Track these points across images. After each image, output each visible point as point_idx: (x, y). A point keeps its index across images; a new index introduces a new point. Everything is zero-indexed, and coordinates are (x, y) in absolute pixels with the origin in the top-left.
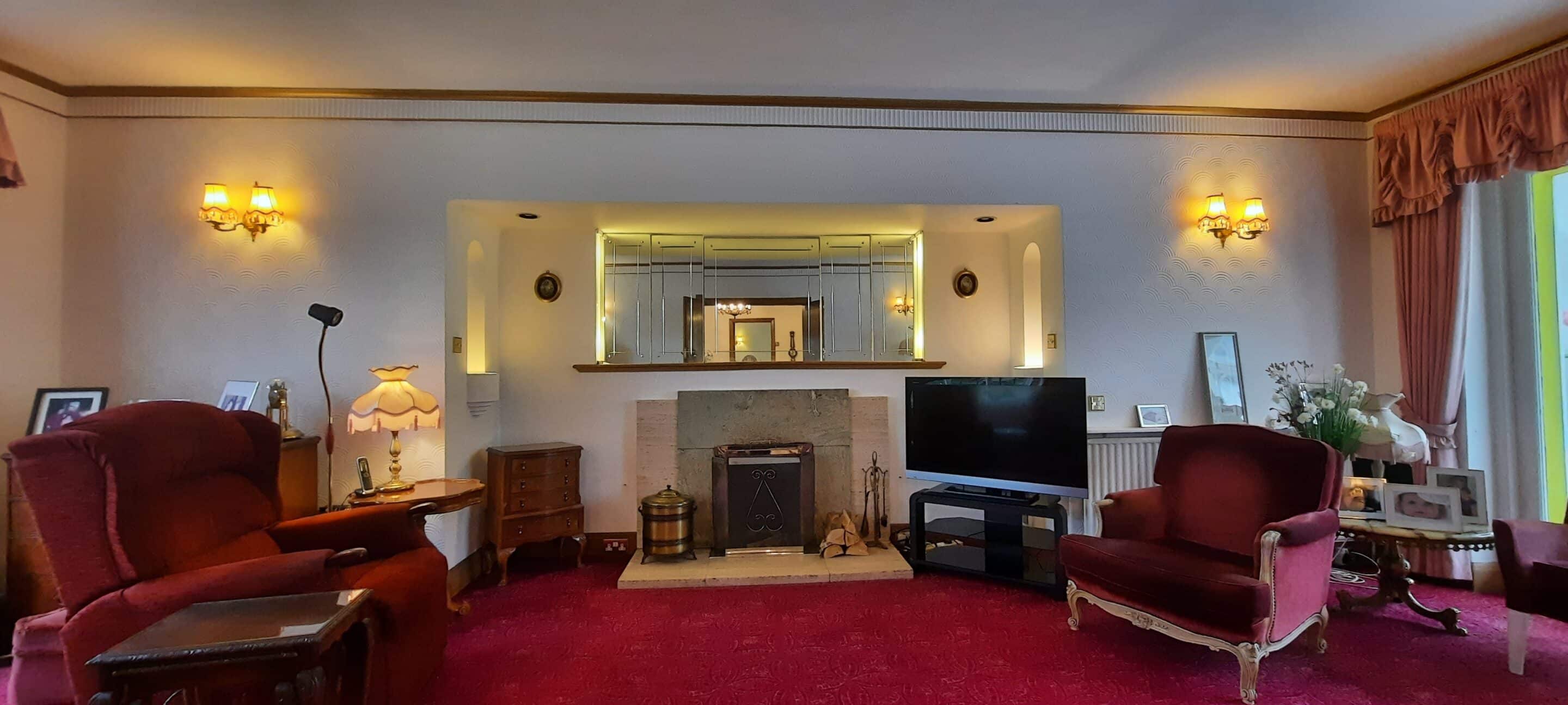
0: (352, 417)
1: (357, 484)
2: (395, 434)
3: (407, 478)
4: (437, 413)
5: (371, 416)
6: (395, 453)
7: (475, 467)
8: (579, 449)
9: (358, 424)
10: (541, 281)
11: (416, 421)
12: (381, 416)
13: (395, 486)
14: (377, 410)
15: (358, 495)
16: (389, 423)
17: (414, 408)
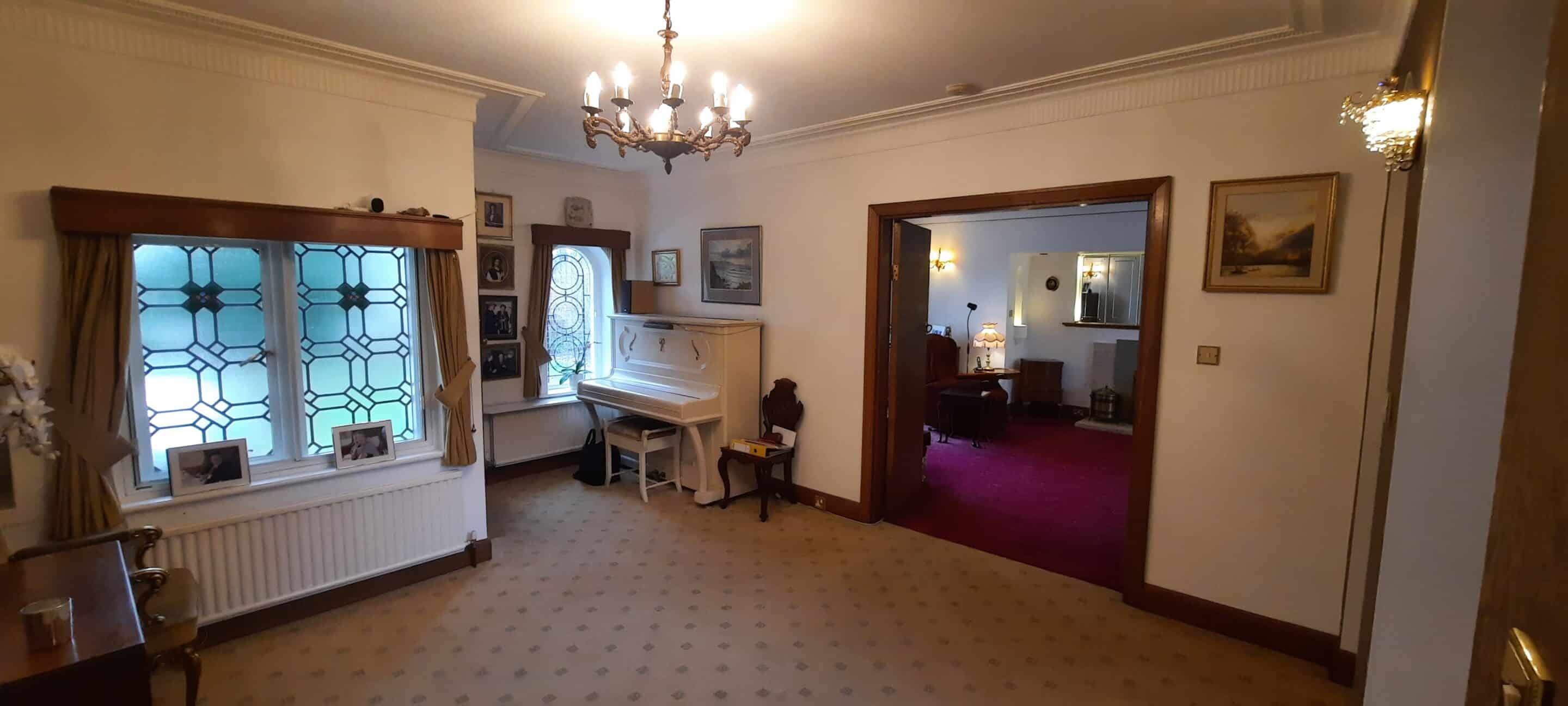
0: (975, 341)
1: (976, 366)
2: (989, 349)
3: (992, 366)
4: (1004, 342)
5: (982, 342)
6: (988, 356)
7: (1015, 365)
8: (1062, 363)
9: (978, 344)
10: (1049, 281)
11: (997, 345)
12: (985, 341)
13: (988, 368)
14: (985, 340)
15: (977, 369)
16: (988, 344)
17: (997, 340)
